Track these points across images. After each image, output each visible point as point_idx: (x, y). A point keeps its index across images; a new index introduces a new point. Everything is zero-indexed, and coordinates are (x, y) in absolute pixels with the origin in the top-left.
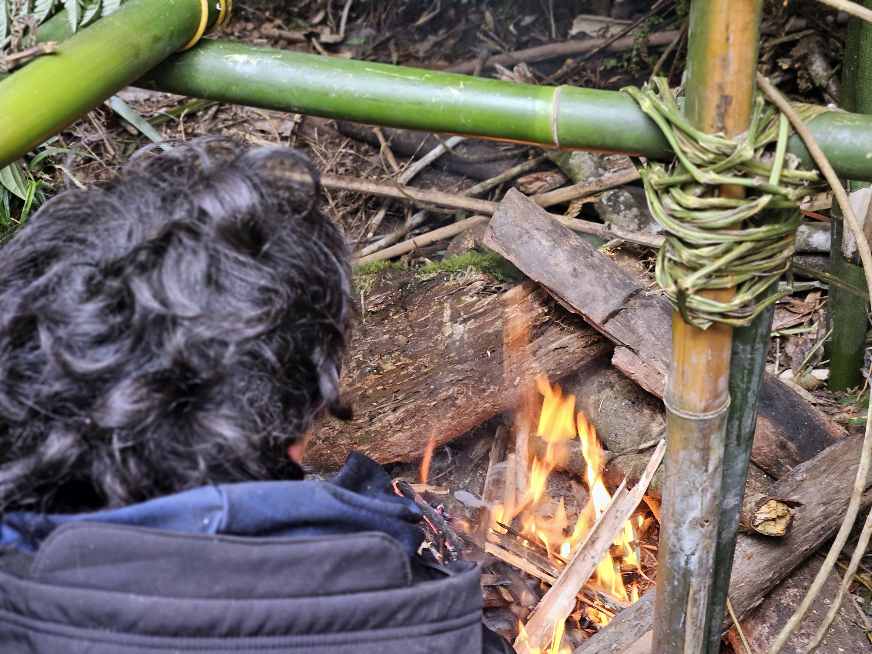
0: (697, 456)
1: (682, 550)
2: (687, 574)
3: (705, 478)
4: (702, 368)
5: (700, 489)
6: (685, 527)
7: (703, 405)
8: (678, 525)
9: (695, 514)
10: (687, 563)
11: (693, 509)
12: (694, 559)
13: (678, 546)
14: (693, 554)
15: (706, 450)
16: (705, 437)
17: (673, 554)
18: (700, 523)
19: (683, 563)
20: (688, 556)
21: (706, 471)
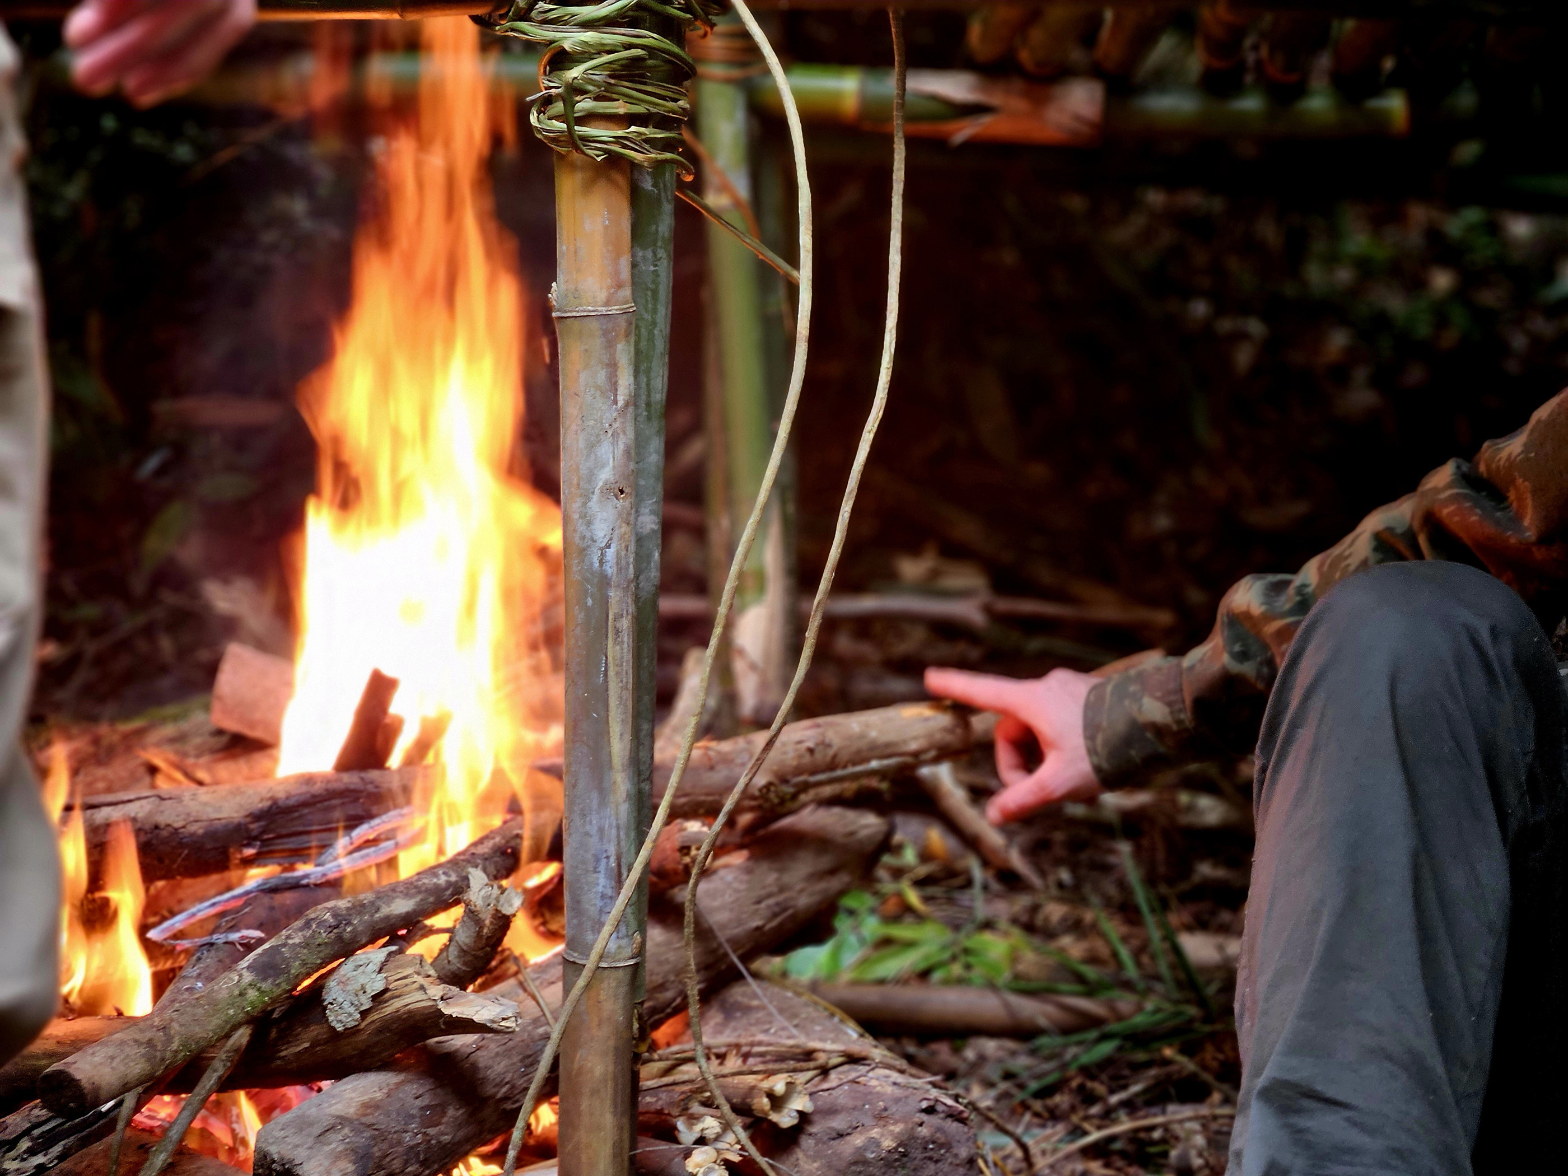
0: (602, 376)
1: (595, 541)
2: (604, 582)
3: (615, 414)
4: (597, 237)
5: (610, 433)
6: (595, 498)
7: (602, 296)
8: (587, 498)
9: (606, 475)
10: (601, 562)
11: (603, 466)
12: (611, 553)
13: (588, 535)
14: (608, 546)
15: (612, 366)
16: (610, 346)
18: (614, 492)
19: (597, 565)
20: (602, 549)
21: (615, 402)
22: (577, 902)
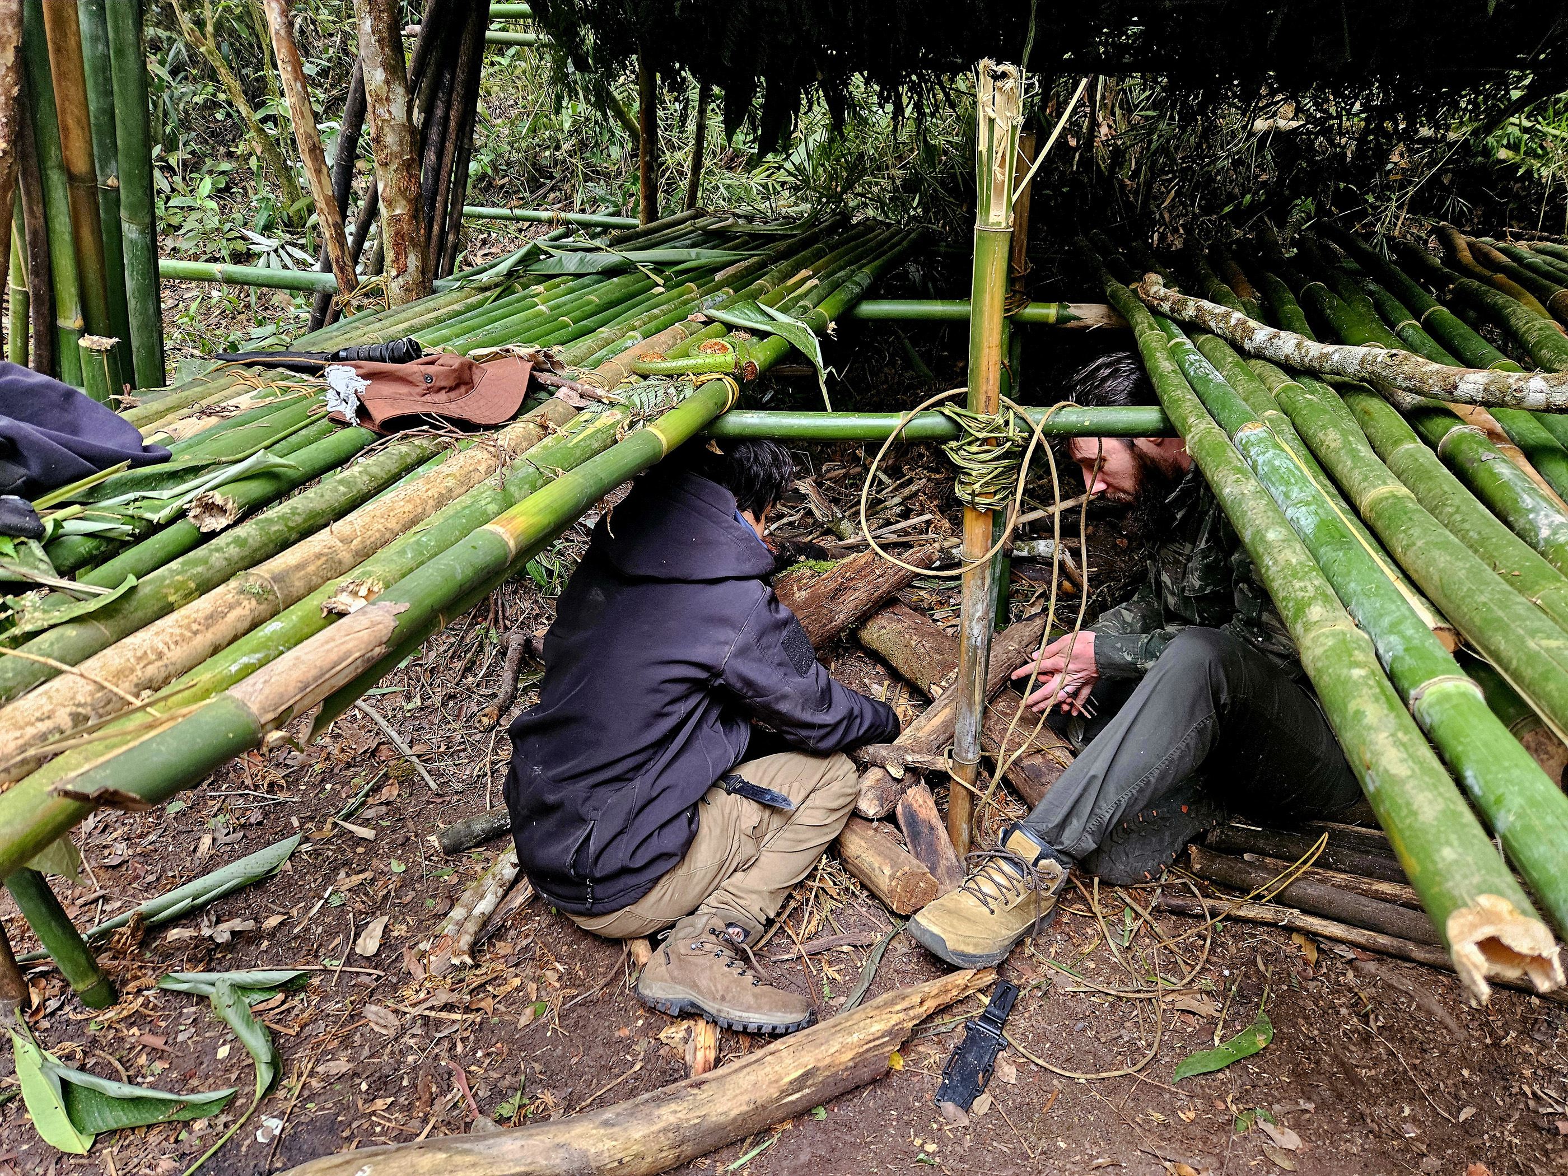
0: (979, 582)
1: (974, 634)
2: (976, 648)
3: (983, 593)
4: (980, 535)
6: (975, 621)
8: (971, 621)
9: (979, 614)
11: (979, 611)
12: (980, 638)
13: (972, 632)
14: (979, 636)
15: (984, 578)
16: (983, 572)
17: (969, 638)
18: (981, 619)
19: (974, 641)
20: (976, 637)
22: (959, 743)
